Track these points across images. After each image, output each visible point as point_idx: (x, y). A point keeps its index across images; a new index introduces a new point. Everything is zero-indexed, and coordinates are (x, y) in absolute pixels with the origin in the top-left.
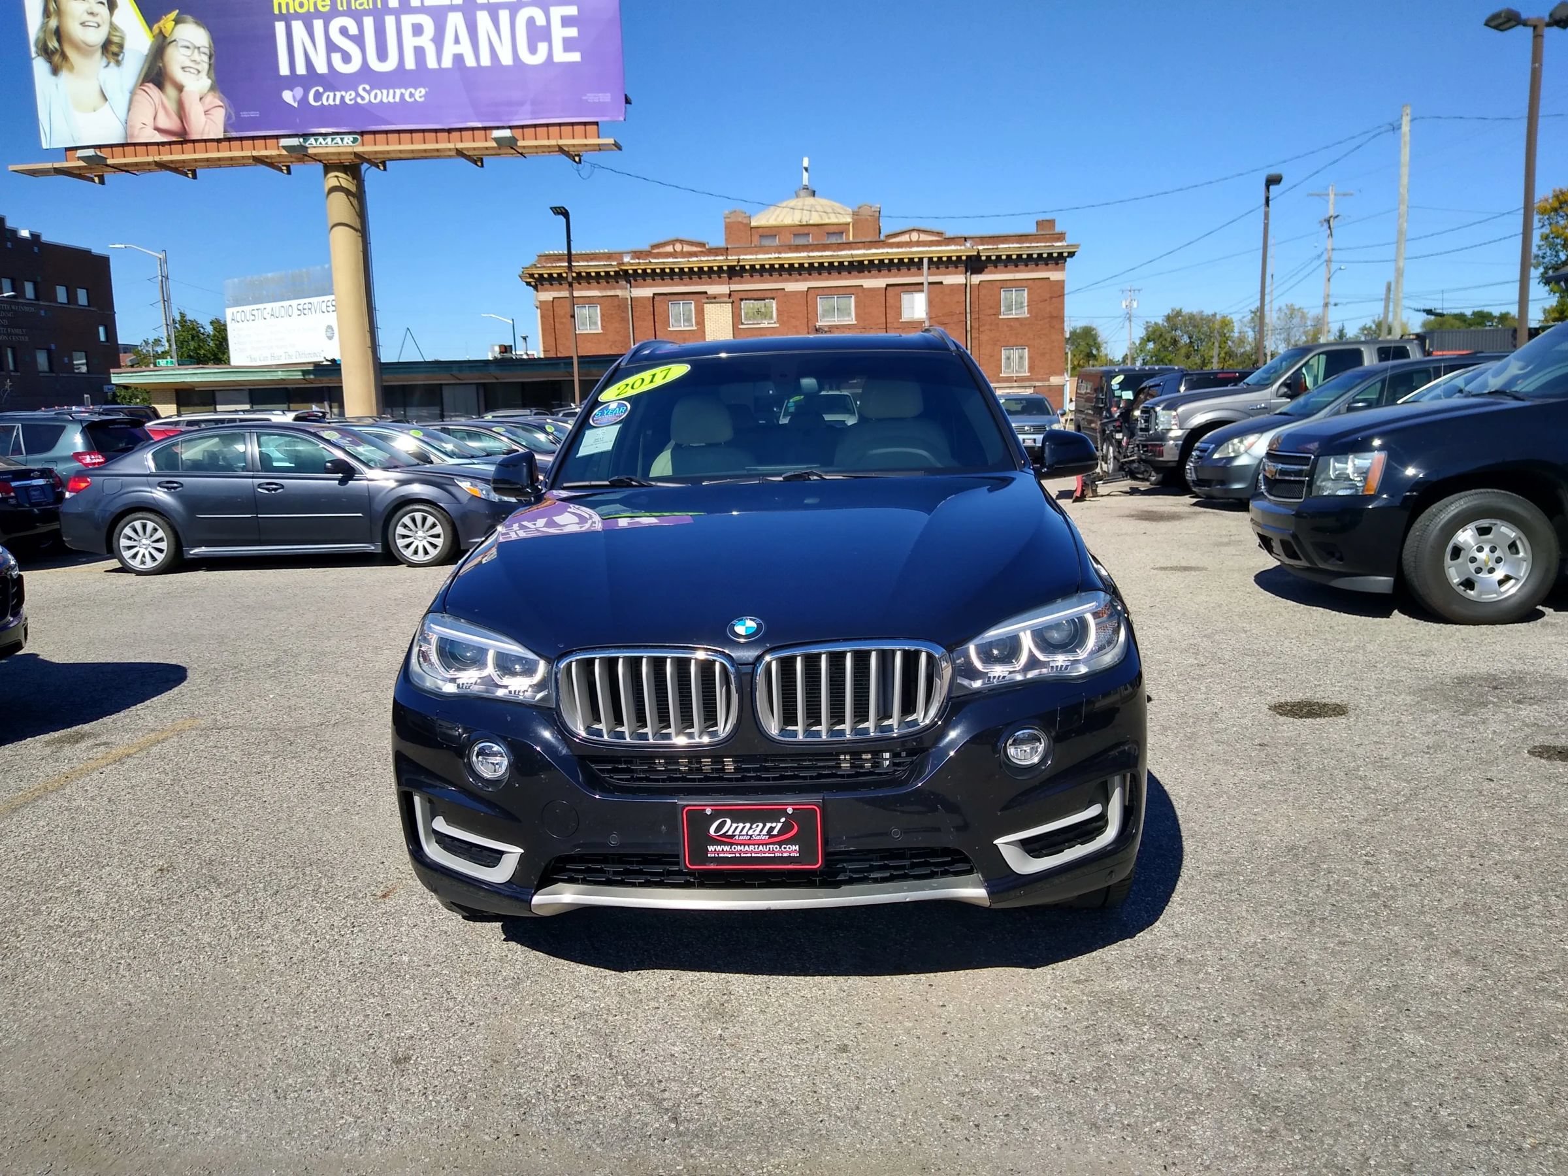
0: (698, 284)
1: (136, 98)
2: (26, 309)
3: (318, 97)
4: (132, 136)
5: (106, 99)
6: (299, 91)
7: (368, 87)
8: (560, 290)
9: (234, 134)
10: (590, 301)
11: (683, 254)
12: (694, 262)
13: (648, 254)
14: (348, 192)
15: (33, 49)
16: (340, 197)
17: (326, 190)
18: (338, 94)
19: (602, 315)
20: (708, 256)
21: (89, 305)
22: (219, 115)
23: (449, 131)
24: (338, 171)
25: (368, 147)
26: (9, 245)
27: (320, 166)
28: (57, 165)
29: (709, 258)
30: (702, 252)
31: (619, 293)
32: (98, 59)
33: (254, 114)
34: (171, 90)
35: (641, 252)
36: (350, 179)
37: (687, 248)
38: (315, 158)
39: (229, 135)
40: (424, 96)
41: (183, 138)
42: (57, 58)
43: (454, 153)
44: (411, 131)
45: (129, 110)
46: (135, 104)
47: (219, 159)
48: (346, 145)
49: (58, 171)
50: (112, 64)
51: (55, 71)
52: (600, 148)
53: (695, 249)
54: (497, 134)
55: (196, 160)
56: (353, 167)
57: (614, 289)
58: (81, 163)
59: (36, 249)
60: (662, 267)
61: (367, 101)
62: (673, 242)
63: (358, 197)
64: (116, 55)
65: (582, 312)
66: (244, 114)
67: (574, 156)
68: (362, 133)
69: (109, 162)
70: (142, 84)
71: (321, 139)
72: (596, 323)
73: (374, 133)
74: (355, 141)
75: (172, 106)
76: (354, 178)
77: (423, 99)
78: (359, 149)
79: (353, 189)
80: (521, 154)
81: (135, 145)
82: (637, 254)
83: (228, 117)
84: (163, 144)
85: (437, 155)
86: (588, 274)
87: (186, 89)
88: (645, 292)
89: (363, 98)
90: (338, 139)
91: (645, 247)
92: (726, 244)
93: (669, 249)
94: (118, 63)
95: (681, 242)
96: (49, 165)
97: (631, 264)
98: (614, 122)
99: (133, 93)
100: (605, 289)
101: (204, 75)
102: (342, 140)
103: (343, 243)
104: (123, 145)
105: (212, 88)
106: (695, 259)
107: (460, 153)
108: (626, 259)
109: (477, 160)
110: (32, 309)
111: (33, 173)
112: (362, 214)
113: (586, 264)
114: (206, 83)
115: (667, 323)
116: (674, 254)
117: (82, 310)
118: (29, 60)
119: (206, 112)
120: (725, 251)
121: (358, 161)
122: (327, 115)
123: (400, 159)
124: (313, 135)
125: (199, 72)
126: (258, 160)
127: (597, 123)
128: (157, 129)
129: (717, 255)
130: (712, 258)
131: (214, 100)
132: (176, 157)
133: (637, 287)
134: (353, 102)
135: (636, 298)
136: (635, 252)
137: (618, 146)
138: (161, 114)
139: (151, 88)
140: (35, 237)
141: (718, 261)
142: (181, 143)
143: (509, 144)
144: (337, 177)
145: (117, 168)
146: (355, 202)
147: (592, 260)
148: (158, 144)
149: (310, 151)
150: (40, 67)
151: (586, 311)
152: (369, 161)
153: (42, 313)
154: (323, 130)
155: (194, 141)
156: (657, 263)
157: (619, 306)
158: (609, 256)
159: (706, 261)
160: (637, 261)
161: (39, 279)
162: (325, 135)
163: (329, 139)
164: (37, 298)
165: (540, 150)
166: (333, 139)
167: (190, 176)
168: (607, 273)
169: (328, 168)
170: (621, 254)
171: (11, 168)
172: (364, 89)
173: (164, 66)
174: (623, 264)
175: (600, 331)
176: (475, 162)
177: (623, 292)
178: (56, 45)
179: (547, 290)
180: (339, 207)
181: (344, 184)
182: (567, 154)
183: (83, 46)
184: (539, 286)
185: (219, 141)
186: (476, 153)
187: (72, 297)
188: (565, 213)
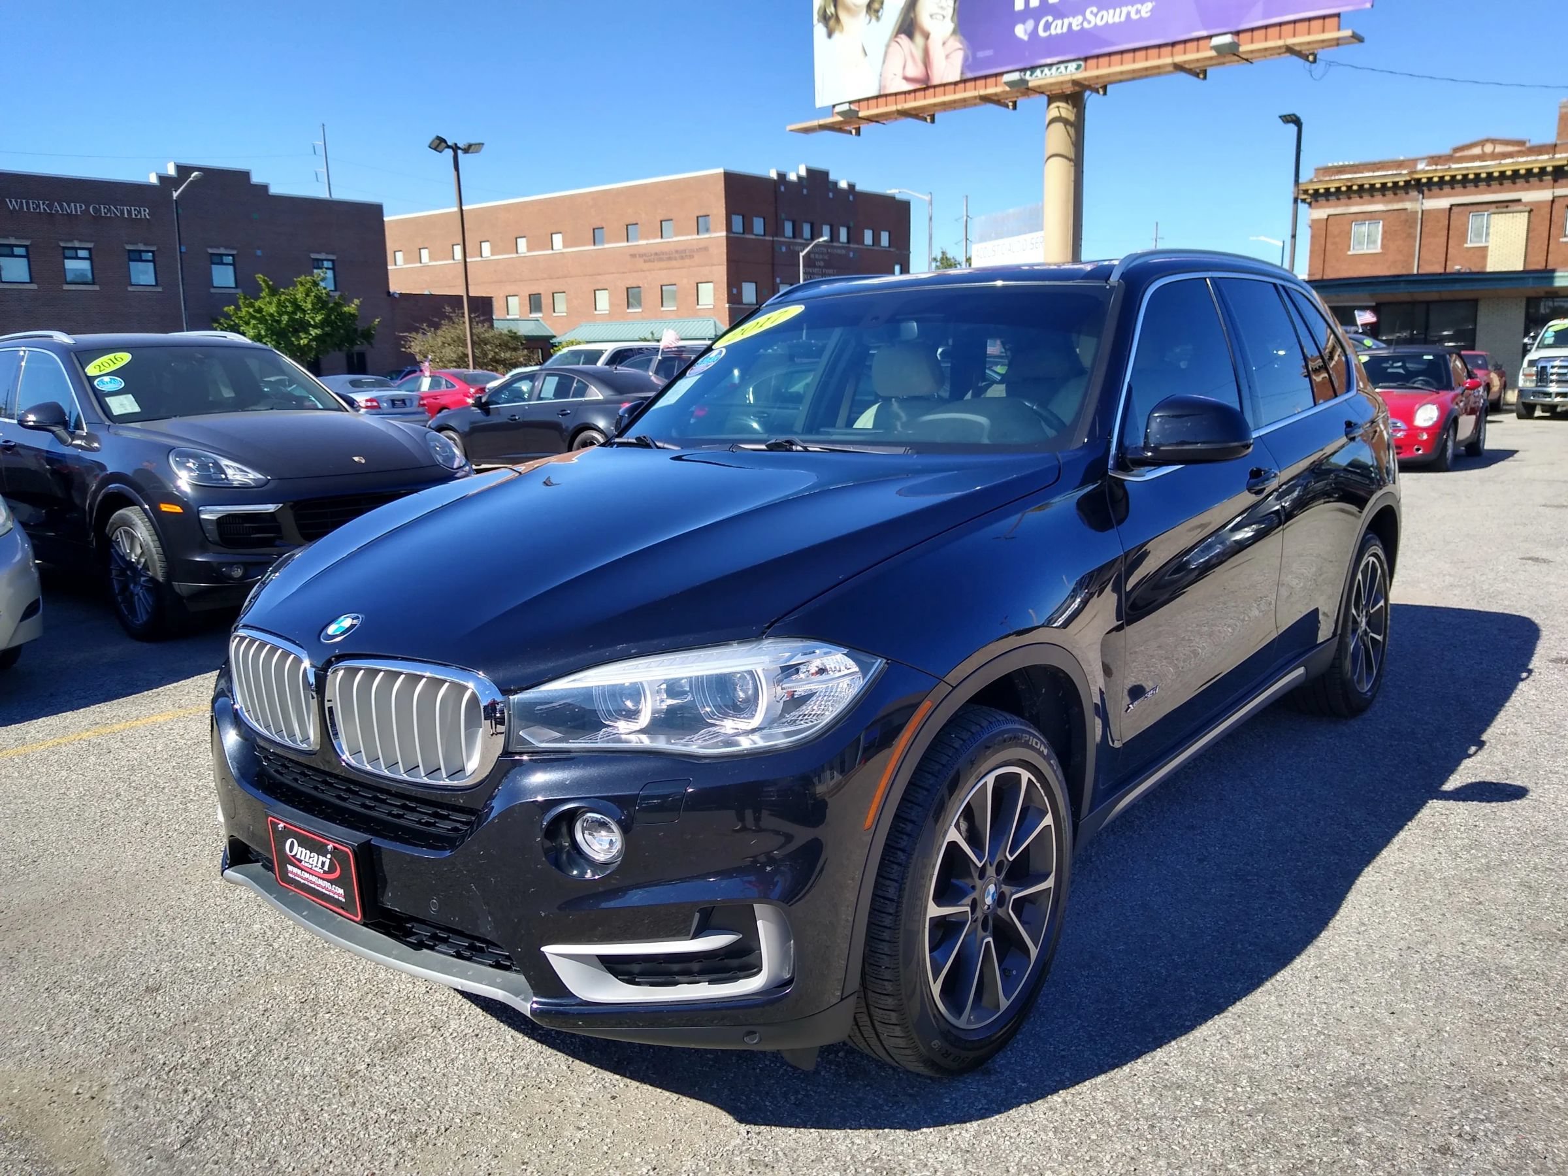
0: (1510, 191)
1: (891, 50)
2: (839, 251)
3: (1047, 26)
4: (885, 87)
5: (866, 54)
6: (1030, 24)
7: (1095, 10)
8: (1337, 206)
9: (969, 75)
10: (1371, 217)
11: (1494, 156)
12: (1508, 165)
13: (1449, 158)
14: (1066, 122)
15: (816, 17)
16: (1059, 127)
17: (1047, 122)
18: (1066, 21)
19: (1385, 232)
20: (1528, 155)
21: (889, 246)
22: (958, 58)
23: (1173, 44)
24: (1059, 101)
25: (1091, 72)
26: (831, 195)
27: (1045, 99)
28: (822, 122)
29: (1529, 159)
30: (1519, 152)
31: (1408, 205)
32: (863, 16)
33: (989, 53)
34: (919, 39)
35: (1440, 157)
36: (1070, 108)
37: (1500, 149)
38: (1039, 91)
39: (965, 77)
40: (1151, 11)
41: (926, 85)
42: (832, 22)
43: (1171, 69)
44: (1134, 50)
45: (884, 62)
46: (889, 56)
47: (955, 102)
48: (1071, 72)
49: (823, 127)
50: (874, 20)
51: (830, 34)
52: (1338, 42)
53: (1510, 149)
54: (1216, 41)
55: (935, 105)
56: (1075, 96)
57: (1402, 200)
58: (840, 118)
59: (851, 198)
60: (1465, 172)
61: (1093, 24)
62: (1482, 143)
63: (1077, 127)
64: (877, 11)
65: (1360, 230)
66: (980, 54)
67: (1306, 55)
68: (1086, 59)
69: (861, 114)
70: (896, 36)
71: (1046, 70)
72: (1375, 242)
73: (1098, 56)
74: (1078, 67)
75: (918, 54)
76: (1074, 107)
77: (1149, 14)
78: (1080, 75)
79: (1072, 117)
80: (1247, 60)
81: (886, 96)
82: (1434, 160)
83: (966, 59)
84: (909, 92)
85: (1156, 71)
86: (1372, 186)
87: (931, 37)
88: (1439, 203)
89: (1089, 22)
90: (1062, 67)
91: (1446, 150)
92: (1557, 139)
93: (1477, 151)
94: (878, 18)
95: (1494, 141)
96: (815, 123)
97: (1427, 172)
98: (1357, 11)
99: (888, 46)
100: (1390, 202)
101: (948, 18)
102: (1066, 68)
103: (1056, 174)
104: (877, 97)
105: (954, 32)
106: (1509, 161)
107: (1178, 67)
108: (1421, 166)
109: (1200, 73)
110: (844, 252)
111: (806, 131)
112: (1078, 144)
113: (1371, 174)
114: (950, 26)
115: (1464, 237)
116: (1482, 157)
117: (885, 252)
118: (812, 26)
119: (947, 57)
120: (1554, 148)
121: (1077, 89)
122: (1054, 45)
123: (1121, 81)
124: (1040, 66)
125: (944, 17)
126: (986, 99)
127: (1338, 15)
128: (906, 79)
129: (1540, 154)
130: (1533, 158)
131: (956, 44)
132: (920, 102)
133: (1430, 197)
134: (1079, 28)
135: (1429, 211)
136: (1432, 158)
137: (1357, 38)
138: (910, 63)
139: (903, 39)
140: (852, 187)
141: (1544, 160)
142: (924, 89)
143: (1230, 51)
144: (1058, 107)
145: (869, 119)
146: (1072, 131)
147: (1378, 169)
148: (905, 93)
149: (1030, 84)
150: (819, 30)
151: (1365, 229)
152: (1089, 87)
153: (851, 255)
154: (1049, 61)
155: (935, 87)
156: (1457, 168)
157: (1407, 221)
158: (1400, 164)
159: (1523, 162)
160: (1434, 167)
161: (852, 224)
162: (1051, 65)
163: (1054, 68)
164: (849, 242)
165: (1267, 53)
166: (1058, 69)
167: (929, 120)
168: (1395, 184)
169: (1051, 99)
170: (1415, 161)
171: (789, 128)
172: (1092, 12)
173: (915, 16)
174: (1415, 172)
175: (1378, 250)
176: (1197, 75)
177: (1415, 204)
178: (833, 9)
179: (1321, 207)
180: (1057, 138)
181: (1064, 114)
182: (1299, 54)
183: (853, 7)
184: (1313, 203)
185: (956, 84)
186: (1199, 65)
187: (876, 239)
188: (1296, 121)
